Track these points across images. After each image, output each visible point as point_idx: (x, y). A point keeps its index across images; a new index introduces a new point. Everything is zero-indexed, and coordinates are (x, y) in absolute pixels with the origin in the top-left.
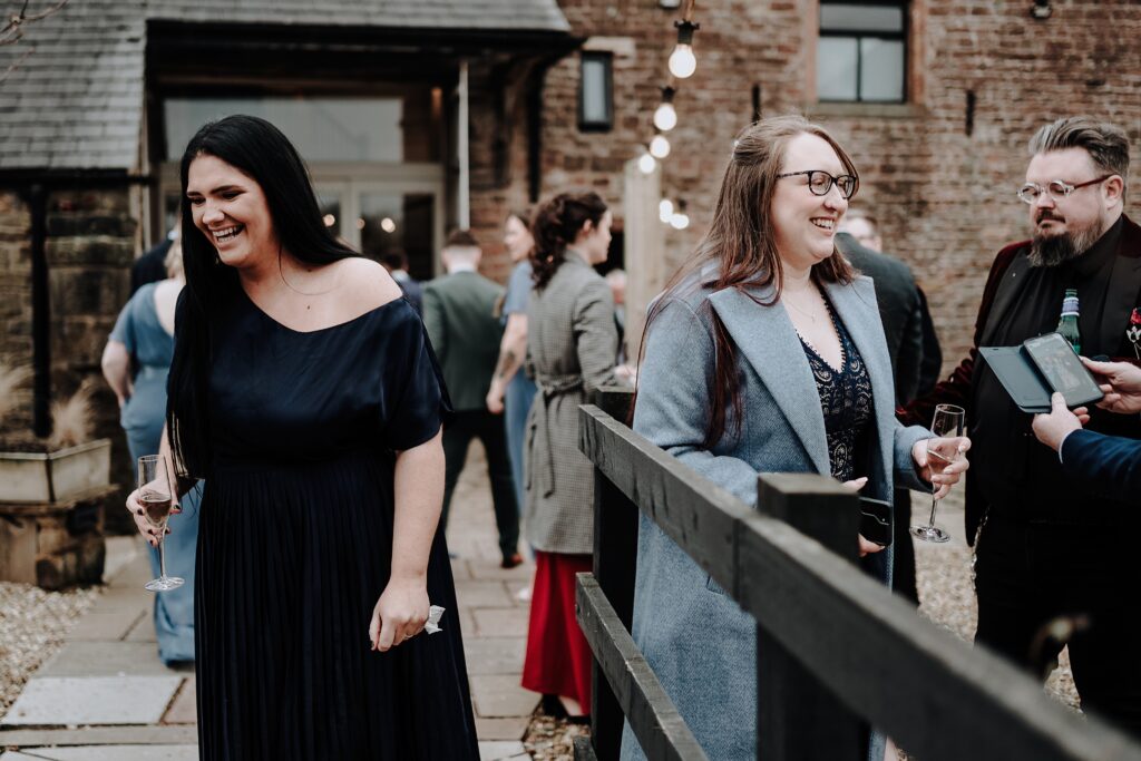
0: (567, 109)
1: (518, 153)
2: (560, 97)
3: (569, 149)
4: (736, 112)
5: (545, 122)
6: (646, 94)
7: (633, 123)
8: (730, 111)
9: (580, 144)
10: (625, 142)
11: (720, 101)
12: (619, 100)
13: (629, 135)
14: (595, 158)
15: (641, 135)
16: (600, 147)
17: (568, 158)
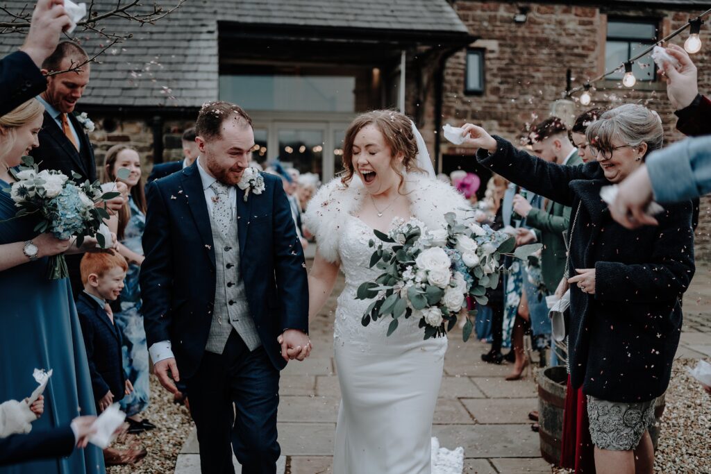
0: (458, 82)
1: (429, 108)
2: (454, 74)
3: (458, 106)
4: (557, 86)
5: (445, 89)
6: (504, 73)
7: (496, 91)
8: (553, 85)
9: (464, 103)
10: (491, 102)
11: (547, 78)
12: (488, 77)
13: (493, 98)
14: (474, 111)
15: (501, 98)
16: (477, 105)
17: (457, 111)
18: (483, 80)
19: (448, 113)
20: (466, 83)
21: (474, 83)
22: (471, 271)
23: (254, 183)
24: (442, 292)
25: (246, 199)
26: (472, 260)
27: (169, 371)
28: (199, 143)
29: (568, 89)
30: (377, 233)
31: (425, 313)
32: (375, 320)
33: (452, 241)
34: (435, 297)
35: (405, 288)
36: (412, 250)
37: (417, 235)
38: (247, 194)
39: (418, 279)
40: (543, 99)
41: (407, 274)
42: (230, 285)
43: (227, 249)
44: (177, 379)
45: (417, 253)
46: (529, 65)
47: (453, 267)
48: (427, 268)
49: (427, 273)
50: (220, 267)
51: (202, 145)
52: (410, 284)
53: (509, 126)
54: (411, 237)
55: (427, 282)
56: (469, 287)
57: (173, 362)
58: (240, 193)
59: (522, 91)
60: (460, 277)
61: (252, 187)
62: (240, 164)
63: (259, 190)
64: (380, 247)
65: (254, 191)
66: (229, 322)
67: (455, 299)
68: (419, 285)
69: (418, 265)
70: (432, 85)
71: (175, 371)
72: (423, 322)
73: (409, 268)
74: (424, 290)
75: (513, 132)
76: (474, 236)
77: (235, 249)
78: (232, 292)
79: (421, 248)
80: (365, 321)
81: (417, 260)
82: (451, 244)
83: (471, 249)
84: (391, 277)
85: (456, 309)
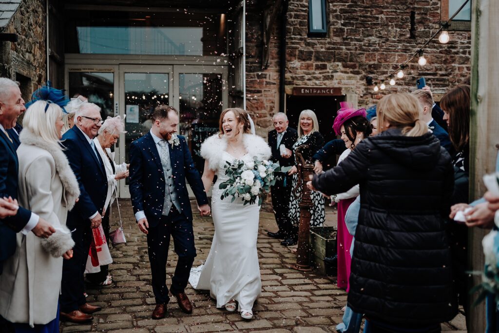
0: (301, 24)
1: (273, 50)
2: (297, 16)
3: (302, 47)
4: (401, 27)
5: (289, 31)
6: (347, 15)
7: (339, 32)
8: (396, 26)
9: (308, 44)
10: (334, 44)
11: (391, 20)
12: (332, 19)
13: (338, 39)
14: (317, 52)
15: (344, 39)
16: (320, 47)
17: (301, 52)
18: (326, 22)
19: (292, 55)
20: (309, 24)
21: (317, 24)
22: (263, 180)
23: (176, 141)
24: (250, 188)
25: (172, 148)
26: (263, 175)
27: (144, 224)
28: (157, 122)
29: (412, 30)
30: (227, 162)
31: (244, 195)
32: (226, 197)
33: (256, 168)
34: (248, 190)
35: (236, 186)
36: (240, 171)
37: (242, 165)
38: (172, 146)
39: (241, 182)
40: (387, 40)
41: (237, 180)
42: (170, 186)
43: (168, 170)
44: (148, 227)
45: (242, 172)
46: (371, 7)
47: (255, 178)
48: (245, 178)
49: (245, 180)
50: (166, 178)
51: (158, 124)
52: (238, 184)
53: (354, 67)
54: (240, 166)
55: (245, 184)
56: (262, 185)
57: (146, 220)
58: (170, 145)
59: (366, 33)
60: (258, 182)
61: (175, 143)
62: (174, 130)
63: (177, 144)
64: (229, 168)
65: (175, 144)
66: (171, 201)
67: (256, 190)
68: (242, 185)
69: (242, 177)
70: (275, 27)
71: (147, 223)
72: (243, 199)
73: (239, 178)
74: (244, 186)
75: (358, 73)
76: (265, 165)
77: (171, 170)
78: (171, 188)
79: (244, 170)
80: (222, 198)
81: (242, 175)
82: (255, 169)
83: (263, 171)
84: (232, 180)
85: (256, 194)
